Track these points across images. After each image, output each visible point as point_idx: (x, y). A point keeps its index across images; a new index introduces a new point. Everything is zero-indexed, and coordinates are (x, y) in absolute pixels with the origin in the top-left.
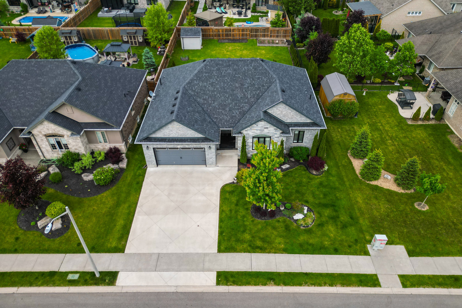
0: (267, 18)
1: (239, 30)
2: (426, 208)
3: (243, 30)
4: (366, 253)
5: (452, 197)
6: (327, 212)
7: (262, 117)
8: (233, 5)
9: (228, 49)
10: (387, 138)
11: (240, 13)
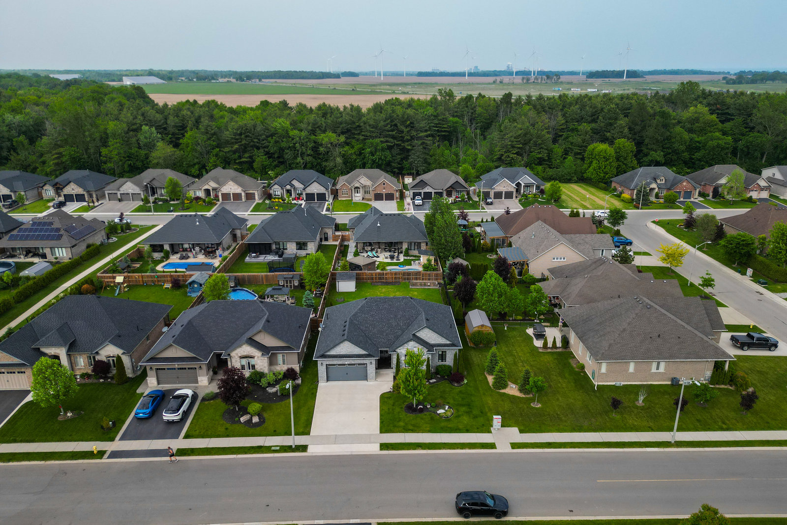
0: (419, 261)
1: (392, 274)
2: (539, 406)
3: (396, 274)
4: (490, 432)
5: (560, 399)
6: (463, 409)
7: (411, 337)
8: (385, 249)
9: (381, 291)
10: (519, 361)
11: (392, 257)
